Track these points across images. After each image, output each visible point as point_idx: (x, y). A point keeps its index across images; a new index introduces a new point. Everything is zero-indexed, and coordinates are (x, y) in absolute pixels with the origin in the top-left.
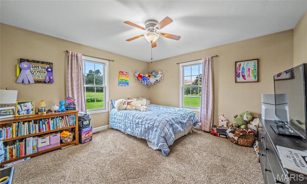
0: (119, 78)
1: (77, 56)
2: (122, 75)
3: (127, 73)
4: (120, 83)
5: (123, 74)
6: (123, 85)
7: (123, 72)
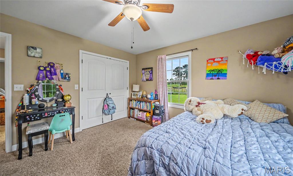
0: (206, 68)
1: (162, 58)
2: (212, 63)
3: (222, 58)
4: (208, 75)
5: (214, 61)
6: (213, 77)
7: (214, 59)
